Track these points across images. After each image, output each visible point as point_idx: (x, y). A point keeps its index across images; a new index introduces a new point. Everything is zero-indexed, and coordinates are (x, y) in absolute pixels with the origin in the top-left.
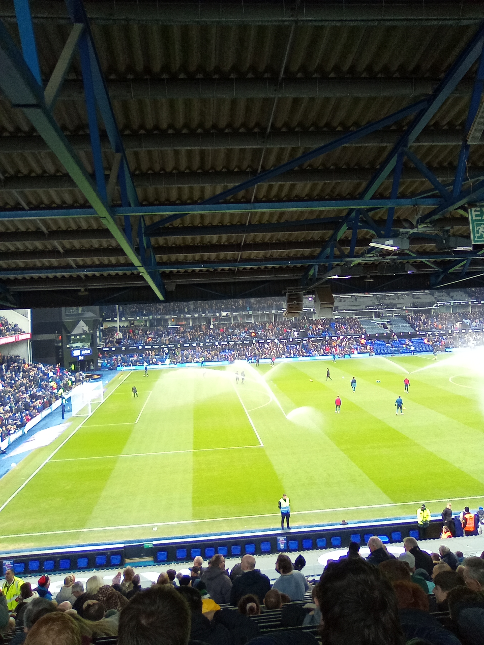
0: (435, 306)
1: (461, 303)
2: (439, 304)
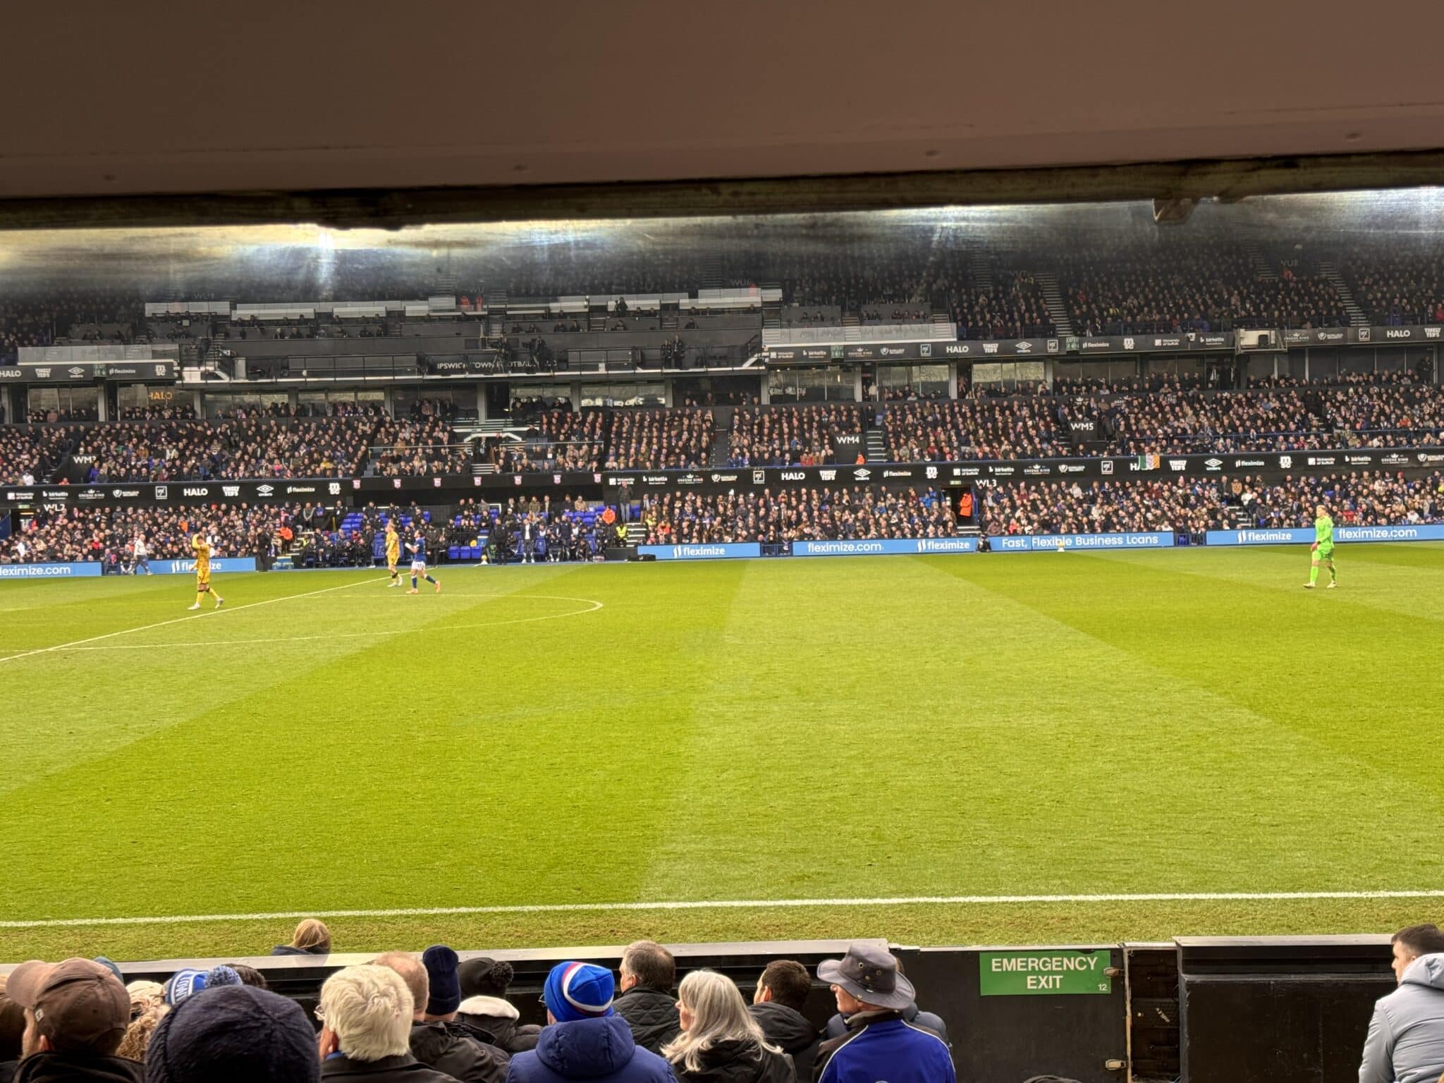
0: (752, 360)
1: (884, 351)
2: (773, 355)
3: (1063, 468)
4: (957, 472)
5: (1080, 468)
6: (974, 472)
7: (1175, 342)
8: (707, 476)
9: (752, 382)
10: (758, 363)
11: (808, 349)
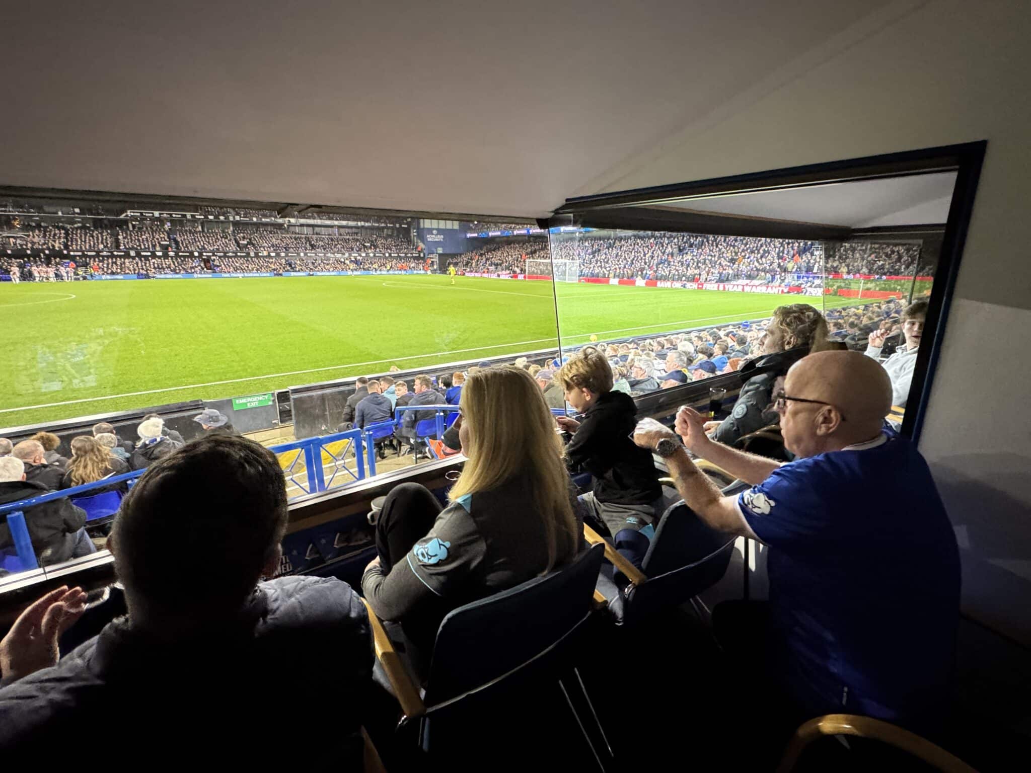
3: (239, 254)
4: (204, 254)
5: (244, 254)
6: (211, 254)
7: (268, 220)
8: (112, 253)
9: (125, 222)
10: (127, 216)
11: (145, 213)
